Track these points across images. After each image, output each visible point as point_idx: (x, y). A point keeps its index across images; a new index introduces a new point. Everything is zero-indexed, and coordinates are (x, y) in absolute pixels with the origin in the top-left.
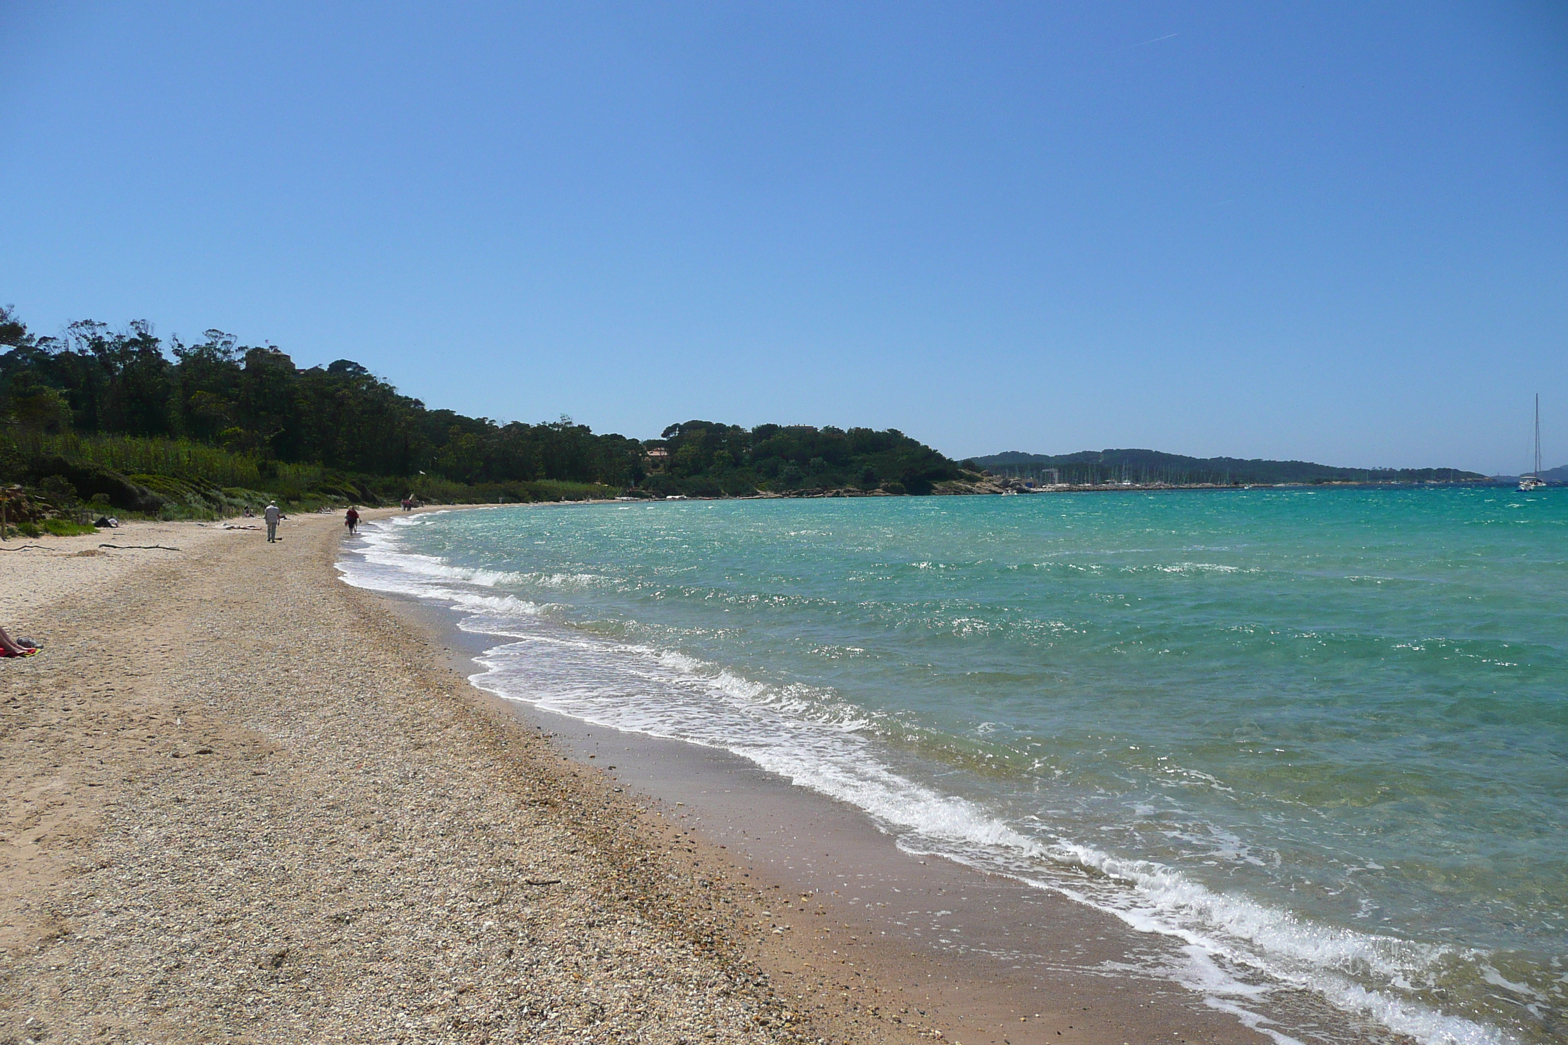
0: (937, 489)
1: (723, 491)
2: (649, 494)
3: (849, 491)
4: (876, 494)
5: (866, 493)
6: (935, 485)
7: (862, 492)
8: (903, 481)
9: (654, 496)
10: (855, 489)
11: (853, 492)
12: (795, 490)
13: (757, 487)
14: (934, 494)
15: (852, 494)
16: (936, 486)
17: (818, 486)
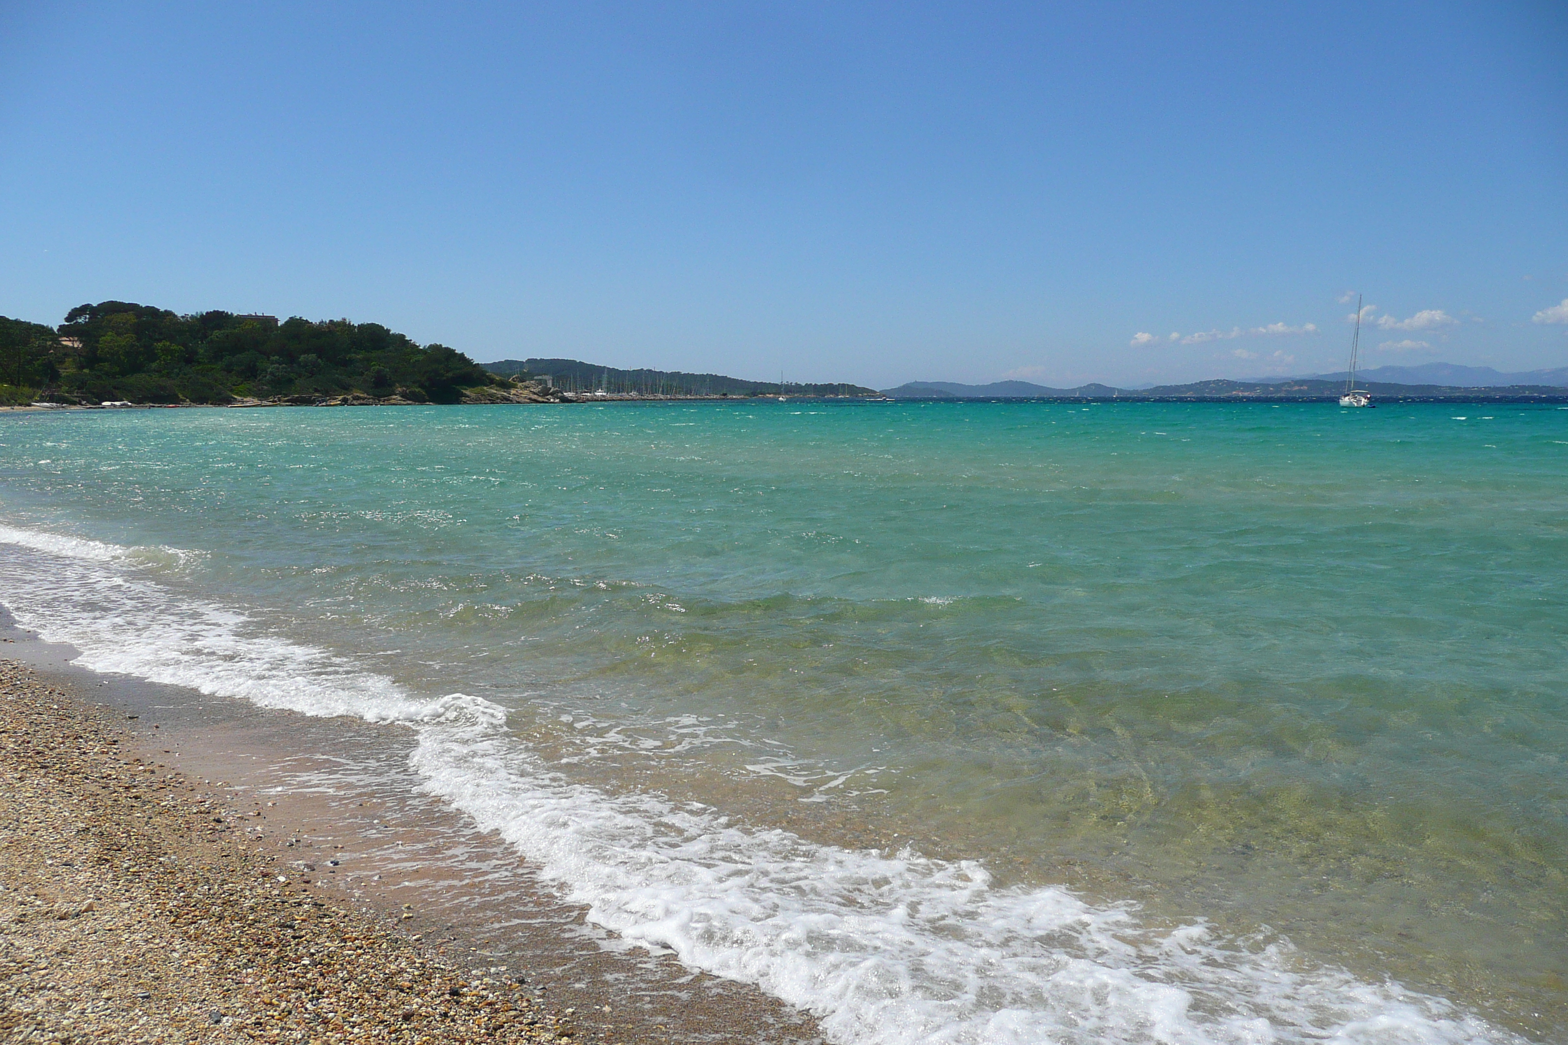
0: (468, 397)
1: (181, 396)
2: (77, 400)
3: (357, 398)
4: (393, 401)
5: (379, 401)
6: (464, 391)
7: (374, 399)
8: (422, 386)
9: (84, 402)
10: (365, 395)
11: (364, 399)
12: (286, 396)
13: (232, 391)
14: (465, 403)
15: (362, 402)
16: (467, 392)
17: (316, 390)
